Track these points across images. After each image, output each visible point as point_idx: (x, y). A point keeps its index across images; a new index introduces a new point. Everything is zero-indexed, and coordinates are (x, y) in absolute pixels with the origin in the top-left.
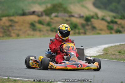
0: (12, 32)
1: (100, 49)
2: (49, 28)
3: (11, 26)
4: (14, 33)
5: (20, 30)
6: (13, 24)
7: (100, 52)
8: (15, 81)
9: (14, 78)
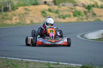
0: (27, 18)
1: (99, 33)
2: (57, 15)
3: (26, 13)
4: (28, 19)
5: (34, 17)
6: (28, 12)
7: (100, 36)
8: (27, 62)
9: (27, 60)
